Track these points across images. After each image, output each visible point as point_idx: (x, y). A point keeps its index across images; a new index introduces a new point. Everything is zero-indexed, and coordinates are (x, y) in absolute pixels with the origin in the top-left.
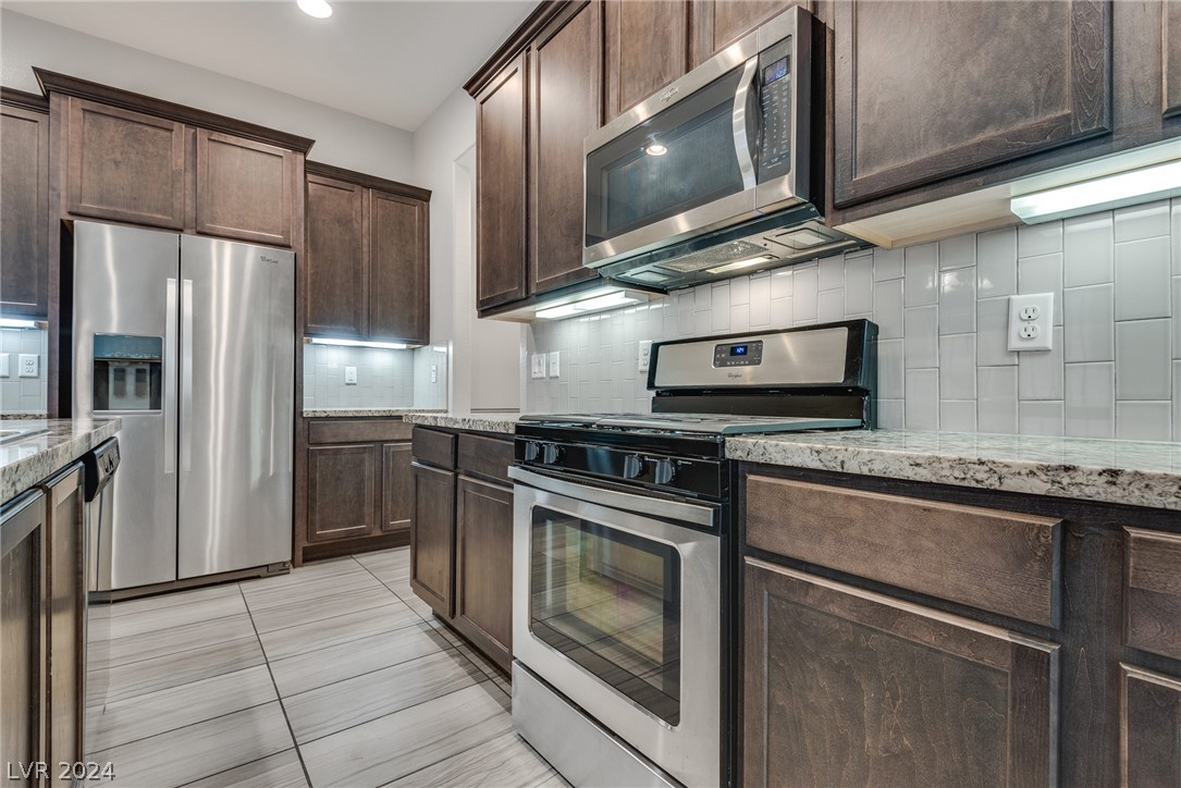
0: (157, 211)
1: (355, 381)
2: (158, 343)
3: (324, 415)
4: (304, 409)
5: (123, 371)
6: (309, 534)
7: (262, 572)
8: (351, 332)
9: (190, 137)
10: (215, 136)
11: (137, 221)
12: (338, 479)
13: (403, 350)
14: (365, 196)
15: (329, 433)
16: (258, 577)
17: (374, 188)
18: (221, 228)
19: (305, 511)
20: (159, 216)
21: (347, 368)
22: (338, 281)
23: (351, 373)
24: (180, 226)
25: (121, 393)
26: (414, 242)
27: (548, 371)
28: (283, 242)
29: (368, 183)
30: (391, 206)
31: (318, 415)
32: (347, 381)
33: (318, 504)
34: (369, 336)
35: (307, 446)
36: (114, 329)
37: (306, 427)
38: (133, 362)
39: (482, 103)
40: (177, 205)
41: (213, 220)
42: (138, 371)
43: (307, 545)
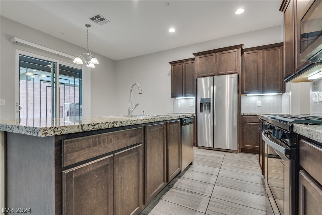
0: (210, 73)
1: (260, 105)
2: (210, 99)
3: (246, 114)
4: (241, 113)
5: (205, 105)
6: (243, 145)
7: (231, 151)
8: (256, 92)
9: (216, 55)
10: (221, 53)
11: (207, 76)
12: (251, 132)
13: (276, 95)
14: (261, 52)
15: (248, 119)
16: (230, 152)
17: (263, 49)
18: (222, 73)
19: (242, 139)
20: (211, 74)
21: (258, 102)
22: (253, 78)
23: (259, 103)
24: (214, 75)
25: (205, 109)
26: (279, 61)
27: (318, 100)
28: (235, 72)
29: (262, 48)
30: (270, 52)
31: (244, 114)
32: (258, 105)
33: (245, 138)
34: (263, 92)
35: (242, 122)
36: (205, 97)
37: (242, 117)
38: (206, 103)
39: (284, 12)
40: (214, 70)
41: (221, 71)
42: (207, 105)
43: (242, 148)
